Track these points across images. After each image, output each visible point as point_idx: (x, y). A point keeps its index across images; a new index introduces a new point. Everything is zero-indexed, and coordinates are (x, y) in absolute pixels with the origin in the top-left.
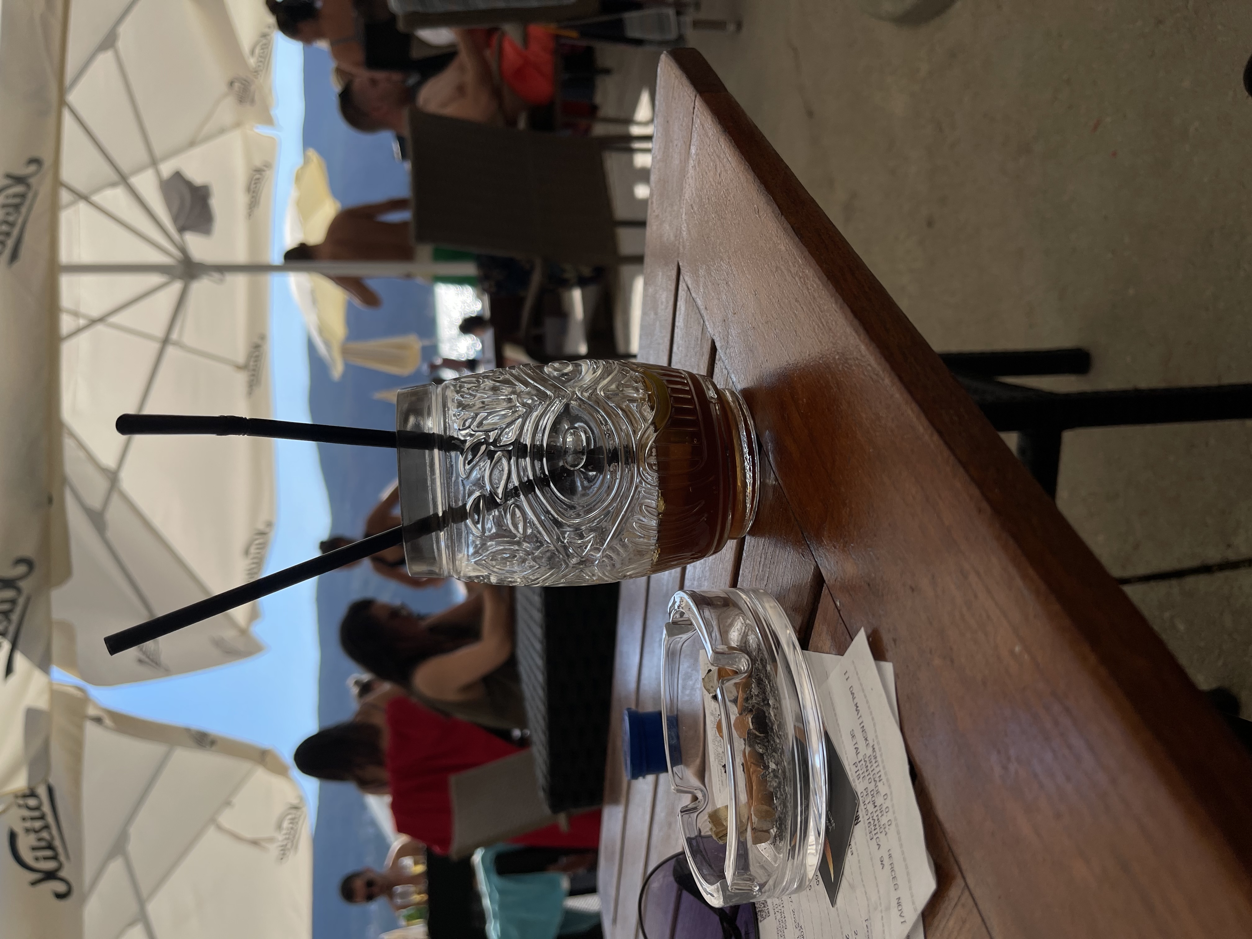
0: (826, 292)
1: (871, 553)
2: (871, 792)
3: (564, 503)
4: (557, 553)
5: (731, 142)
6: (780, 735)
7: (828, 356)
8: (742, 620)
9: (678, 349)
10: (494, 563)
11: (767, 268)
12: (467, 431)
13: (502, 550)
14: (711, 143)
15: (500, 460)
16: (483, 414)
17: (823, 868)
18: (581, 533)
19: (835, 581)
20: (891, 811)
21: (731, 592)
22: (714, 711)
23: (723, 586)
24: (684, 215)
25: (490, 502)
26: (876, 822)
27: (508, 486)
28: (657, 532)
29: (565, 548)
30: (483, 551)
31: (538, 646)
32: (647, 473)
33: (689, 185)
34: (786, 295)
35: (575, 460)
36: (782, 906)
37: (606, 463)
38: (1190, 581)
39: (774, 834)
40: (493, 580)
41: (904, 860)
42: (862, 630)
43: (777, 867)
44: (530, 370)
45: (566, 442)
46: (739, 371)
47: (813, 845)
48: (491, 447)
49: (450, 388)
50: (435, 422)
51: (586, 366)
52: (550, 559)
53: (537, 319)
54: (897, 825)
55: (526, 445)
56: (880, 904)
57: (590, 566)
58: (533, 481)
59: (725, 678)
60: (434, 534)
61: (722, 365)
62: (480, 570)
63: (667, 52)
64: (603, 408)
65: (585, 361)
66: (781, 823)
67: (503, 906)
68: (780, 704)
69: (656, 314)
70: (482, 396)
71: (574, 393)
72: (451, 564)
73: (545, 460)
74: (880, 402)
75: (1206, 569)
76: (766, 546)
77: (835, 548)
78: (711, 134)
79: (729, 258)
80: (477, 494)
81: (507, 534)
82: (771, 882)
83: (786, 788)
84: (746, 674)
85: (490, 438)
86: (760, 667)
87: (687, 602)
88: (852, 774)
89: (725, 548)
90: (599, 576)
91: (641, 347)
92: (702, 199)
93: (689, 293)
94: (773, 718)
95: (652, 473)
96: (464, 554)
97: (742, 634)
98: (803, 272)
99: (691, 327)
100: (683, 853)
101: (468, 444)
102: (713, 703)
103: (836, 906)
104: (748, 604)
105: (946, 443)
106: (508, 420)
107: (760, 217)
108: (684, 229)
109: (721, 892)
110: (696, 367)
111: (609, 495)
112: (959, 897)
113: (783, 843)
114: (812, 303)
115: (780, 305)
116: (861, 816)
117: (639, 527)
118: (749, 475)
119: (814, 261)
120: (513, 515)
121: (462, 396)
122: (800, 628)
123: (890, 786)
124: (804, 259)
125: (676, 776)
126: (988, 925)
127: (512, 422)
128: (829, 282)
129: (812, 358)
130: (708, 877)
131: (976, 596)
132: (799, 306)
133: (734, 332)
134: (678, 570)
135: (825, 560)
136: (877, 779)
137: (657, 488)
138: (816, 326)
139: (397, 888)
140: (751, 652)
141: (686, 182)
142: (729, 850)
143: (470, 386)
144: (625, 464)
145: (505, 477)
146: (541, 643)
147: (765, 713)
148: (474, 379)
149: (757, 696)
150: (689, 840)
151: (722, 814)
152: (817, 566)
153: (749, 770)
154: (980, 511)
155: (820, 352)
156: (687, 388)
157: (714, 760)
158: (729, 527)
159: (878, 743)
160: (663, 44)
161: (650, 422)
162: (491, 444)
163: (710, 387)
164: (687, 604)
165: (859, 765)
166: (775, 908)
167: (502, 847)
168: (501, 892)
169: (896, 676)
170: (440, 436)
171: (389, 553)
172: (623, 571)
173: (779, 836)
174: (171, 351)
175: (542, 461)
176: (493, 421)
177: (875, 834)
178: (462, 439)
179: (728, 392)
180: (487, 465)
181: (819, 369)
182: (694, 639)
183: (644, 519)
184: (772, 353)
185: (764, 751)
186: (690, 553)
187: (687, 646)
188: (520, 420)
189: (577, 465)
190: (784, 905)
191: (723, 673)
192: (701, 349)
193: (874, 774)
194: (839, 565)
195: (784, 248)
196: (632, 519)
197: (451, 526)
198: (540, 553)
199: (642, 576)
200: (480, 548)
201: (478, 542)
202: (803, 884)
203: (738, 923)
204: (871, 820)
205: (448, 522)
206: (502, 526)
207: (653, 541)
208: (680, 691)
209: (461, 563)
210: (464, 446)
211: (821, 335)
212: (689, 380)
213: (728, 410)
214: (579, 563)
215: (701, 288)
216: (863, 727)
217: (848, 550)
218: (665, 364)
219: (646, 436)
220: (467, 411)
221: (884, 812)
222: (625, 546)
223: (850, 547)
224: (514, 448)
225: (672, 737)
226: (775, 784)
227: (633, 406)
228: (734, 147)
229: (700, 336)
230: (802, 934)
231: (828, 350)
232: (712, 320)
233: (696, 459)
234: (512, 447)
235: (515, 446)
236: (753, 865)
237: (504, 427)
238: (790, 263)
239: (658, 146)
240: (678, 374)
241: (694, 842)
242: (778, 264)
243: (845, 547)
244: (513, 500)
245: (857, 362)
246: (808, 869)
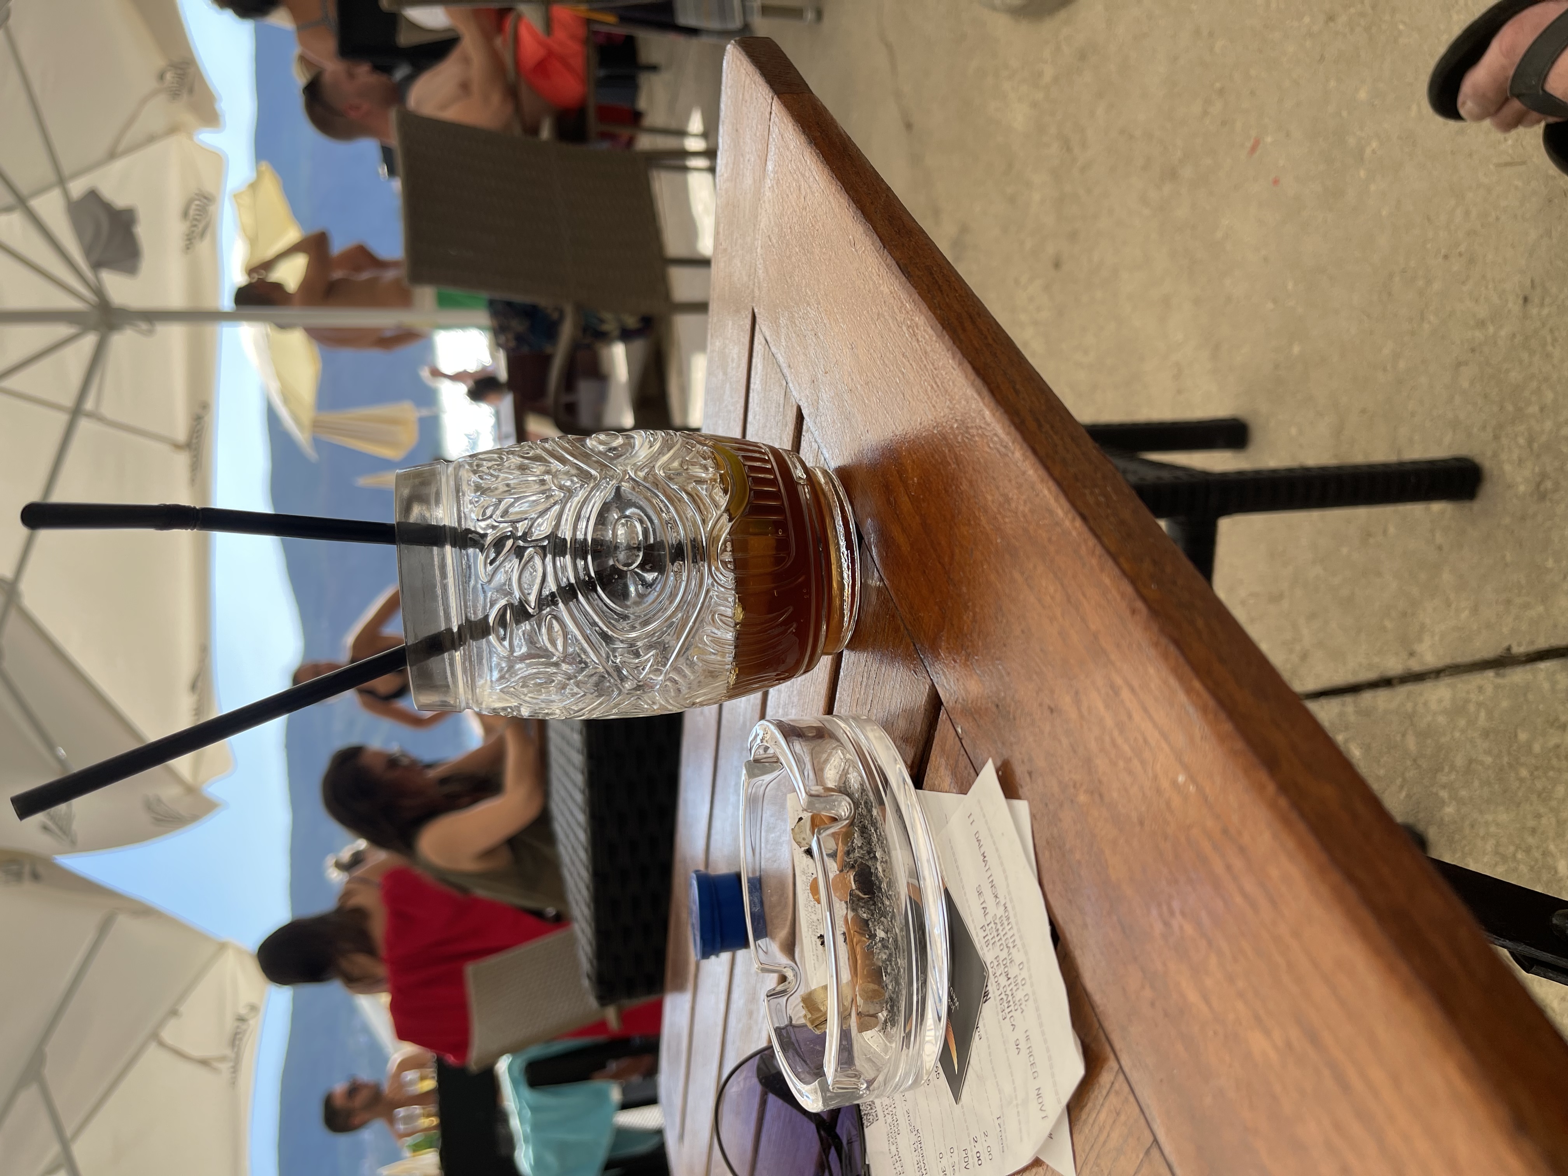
0: (941, 343)
1: (1000, 667)
2: (1003, 961)
3: (615, 613)
4: (607, 676)
5: (819, 157)
6: (891, 895)
7: (944, 424)
8: (841, 754)
9: (754, 418)
10: (525, 690)
11: (867, 315)
12: (489, 521)
13: (535, 673)
14: (793, 158)
15: (531, 558)
16: (509, 500)
17: (945, 1057)
18: (637, 650)
19: (956, 702)
20: (1028, 982)
21: (826, 720)
22: (806, 868)
23: (816, 715)
24: (759, 248)
25: (521, 613)
26: (1010, 998)
27: (543, 592)
28: (733, 647)
29: (618, 670)
30: (511, 676)
31: (579, 797)
32: (721, 573)
33: (766, 211)
34: (891, 349)
35: (628, 558)
36: (893, 1106)
37: (668, 561)
39: (883, 1019)
40: (525, 712)
41: (1045, 1041)
42: (990, 761)
43: (889, 1059)
44: (568, 443)
45: (617, 535)
46: (832, 444)
47: (932, 1029)
48: (520, 541)
49: (464, 467)
50: (446, 510)
51: (640, 438)
52: (597, 685)
54: (1035, 1001)
55: (565, 539)
56: (1016, 1096)
57: (650, 692)
58: (575, 585)
59: (822, 827)
60: (446, 655)
61: (811, 438)
62: (507, 700)
63: (735, 41)
64: (663, 491)
65: (639, 432)
66: (892, 1005)
67: (537, 1127)
68: (890, 857)
69: (725, 373)
70: (506, 477)
71: (625, 472)
72: (470, 692)
73: (589, 558)
74: (1010, 481)
76: (869, 663)
77: (955, 662)
78: (792, 147)
79: (819, 303)
80: (503, 602)
81: (541, 653)
82: (881, 1078)
83: (898, 960)
84: (847, 821)
85: (518, 531)
86: (865, 813)
87: (772, 733)
88: (979, 940)
89: (817, 666)
90: (661, 704)
91: (706, 416)
92: (782, 228)
93: (767, 346)
94: (881, 874)
95: (726, 572)
96: (486, 680)
97: (840, 773)
98: (912, 320)
99: (771, 391)
100: (770, 1047)
101: (489, 539)
102: (806, 859)
103: (960, 1104)
104: (848, 734)
105: (1092, 530)
106: (541, 508)
107: (856, 251)
108: (760, 266)
109: (819, 1093)
110: (778, 440)
111: (671, 602)
112: (1113, 1083)
113: (895, 1029)
114: (924, 359)
115: (884, 362)
116: (991, 991)
117: (711, 641)
118: (846, 574)
119: (925, 306)
120: (550, 628)
121: (481, 478)
122: (913, 762)
123: (1026, 953)
124: (913, 304)
125: (760, 951)
126: (1148, 1115)
127: (547, 510)
128: (944, 332)
129: (924, 427)
130: (803, 1076)
131: (1130, 717)
132: (907, 363)
133: (825, 395)
134: (759, 695)
135: (943, 677)
136: (1011, 945)
137: (733, 592)
138: (929, 388)
139: (399, 1112)
140: (853, 794)
141: (761, 208)
142: (830, 1040)
143: (490, 464)
144: (693, 562)
145: (538, 580)
146: (583, 792)
147: (870, 868)
148: (496, 456)
149: (861, 848)
150: (778, 1031)
151: (819, 997)
152: (933, 685)
153: (852, 941)
154: (1134, 612)
155: (933, 419)
156: (769, 466)
157: (806, 930)
158: (823, 640)
159: (1011, 900)
160: (726, 34)
161: (723, 508)
162: (520, 538)
163: (798, 465)
164: (773, 736)
165: (988, 928)
166: (885, 1109)
167: (536, 1051)
168: (534, 1109)
169: (1033, 817)
170: (454, 529)
172: (690, 698)
173: (890, 1021)
174: (84, 425)
175: (585, 560)
176: (521, 509)
177: (1009, 1013)
178: (482, 532)
179: (820, 471)
180: (513, 564)
181: (933, 441)
182: (780, 781)
183: (716, 631)
184: (874, 421)
185: (869, 916)
186: (775, 674)
187: (770, 790)
188: (557, 508)
189: (631, 564)
190: (895, 1105)
191: (817, 821)
192: (783, 418)
193: (1007, 939)
194: (960, 683)
195: (887, 290)
196: (702, 632)
197: (469, 646)
198: (585, 676)
199: (715, 703)
200: (508, 671)
201: (504, 665)
202: (919, 1079)
203: (838, 1130)
204: (1003, 996)
205: (466, 639)
206: (536, 643)
207: (729, 658)
208: (763, 845)
209: (483, 691)
210: (485, 541)
211: (935, 398)
212: (770, 455)
213: (820, 493)
214: (635, 689)
215: (783, 340)
216: (992, 881)
217: (971, 664)
218: (738, 435)
219: (718, 527)
220: (489, 496)
221: (1020, 984)
222: (691, 665)
223: (974, 660)
224: (549, 542)
225: (754, 903)
226: (884, 957)
227: (702, 489)
228: (822, 162)
229: (782, 401)
230: (919, 1139)
231: (944, 417)
232: (797, 381)
233: (782, 555)
234: (547, 542)
235: (551, 540)
236: (858, 1058)
237: (536, 516)
238: (895, 308)
239: (724, 161)
240: (757, 449)
241: (784, 1032)
242: (880, 309)
243: (968, 660)
244: (548, 609)
245: (980, 431)
246: (926, 1058)
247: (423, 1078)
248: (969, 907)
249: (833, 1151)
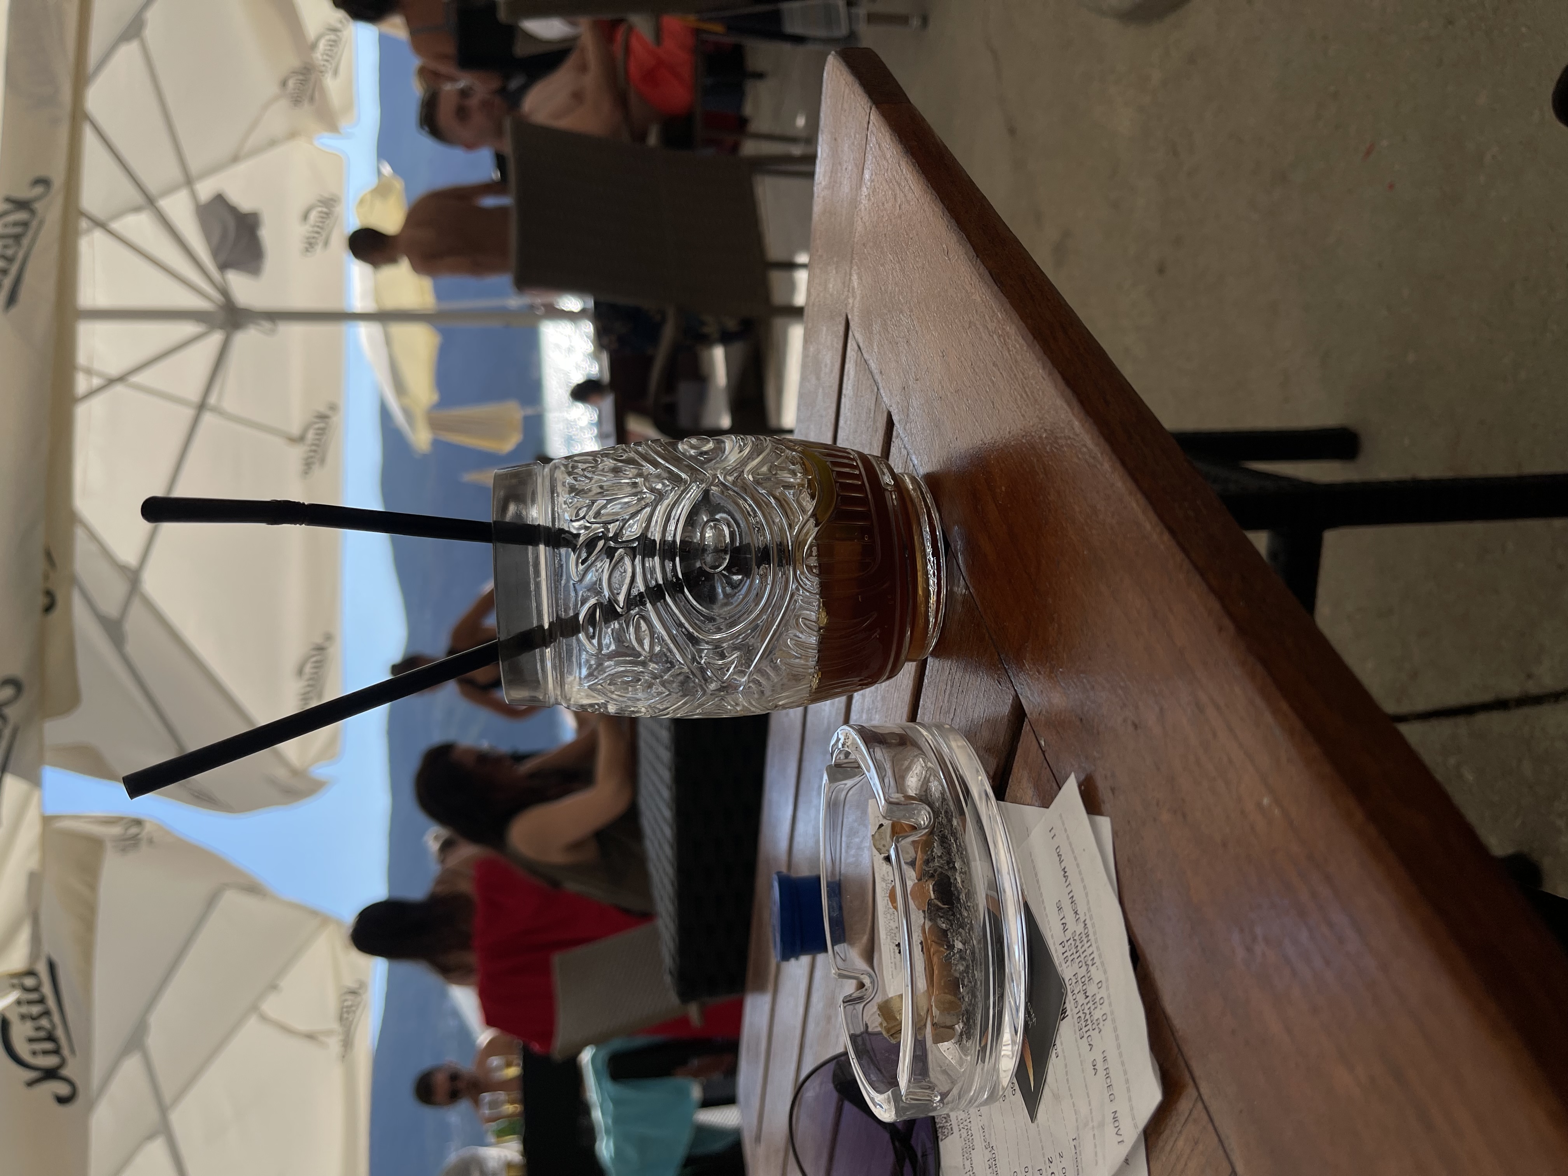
0: (1031, 353)
1: (1085, 680)
2: (1081, 978)
3: (702, 615)
4: (692, 677)
6: (969, 907)
7: (1033, 434)
8: (922, 762)
9: (846, 422)
10: (612, 688)
11: (958, 323)
12: (581, 522)
13: (622, 672)
14: (890, 167)
15: (621, 559)
16: (601, 502)
17: (1020, 1073)
18: (722, 651)
19: (1039, 714)
20: (1106, 1002)
21: (908, 728)
22: (886, 876)
23: (899, 721)
25: (609, 612)
26: (1088, 1017)
28: (816, 651)
29: (703, 670)
31: (666, 794)
32: (806, 578)
33: (862, 219)
34: (981, 357)
36: (968, 1121)
37: (754, 564)
38: (1481, 719)
39: (959, 1031)
40: (612, 709)
41: (1123, 1064)
42: (1073, 776)
43: (964, 1071)
44: (660, 447)
45: (705, 538)
46: (921, 451)
47: (1008, 1045)
48: (611, 542)
49: (560, 468)
50: (541, 511)
51: (730, 443)
52: (682, 683)
53: (670, 382)
54: (1114, 1021)
55: (654, 540)
56: (1092, 1119)
57: (733, 694)
59: (901, 835)
60: (537, 651)
61: (900, 444)
62: (594, 697)
63: (836, 52)
65: (730, 437)
66: (968, 1018)
67: (619, 1120)
68: (969, 868)
69: (818, 379)
70: (600, 479)
71: (715, 476)
72: (559, 689)
73: (677, 559)
74: (1098, 492)
75: (1501, 705)
76: (953, 671)
77: (1040, 673)
78: (889, 156)
79: (911, 311)
80: (592, 601)
81: (629, 652)
82: (955, 1091)
83: (975, 972)
84: (927, 830)
85: (609, 532)
86: (945, 822)
87: (854, 739)
88: (1058, 956)
89: (901, 672)
90: (744, 706)
91: (799, 420)
92: (877, 236)
93: (859, 352)
94: (960, 885)
95: (812, 577)
96: (575, 677)
97: (922, 780)
98: (1004, 329)
99: (862, 396)
100: (846, 1054)
101: (581, 539)
102: (885, 867)
103: (1036, 1122)
104: (930, 742)
106: (632, 510)
107: (949, 259)
108: (854, 273)
109: (892, 1103)
110: (868, 446)
111: (757, 604)
112: (1191, 1111)
113: (970, 1042)
114: (1014, 368)
115: (974, 370)
116: (1068, 1009)
118: (933, 581)
120: (638, 628)
121: (575, 479)
122: (995, 773)
123: (1105, 972)
124: (1005, 313)
125: (838, 957)
126: (1226, 1145)
128: (1035, 342)
129: (1013, 436)
130: (877, 1085)
131: (1215, 735)
132: (997, 372)
133: (915, 403)
134: (843, 699)
135: (1027, 689)
136: (1090, 963)
137: (818, 596)
138: (1019, 397)
139: (485, 1096)
140: (934, 803)
141: (857, 215)
142: (904, 1050)
144: (778, 566)
145: (628, 580)
146: (670, 789)
147: (950, 879)
148: (591, 458)
149: (941, 857)
150: (853, 1038)
151: (895, 1005)
152: (1017, 696)
153: (929, 950)
154: (1220, 629)
155: (1022, 428)
156: (857, 472)
157: (885, 937)
158: (907, 646)
159: (1091, 918)
160: (830, 41)
161: (810, 513)
162: (611, 539)
163: (886, 470)
164: (854, 743)
165: (1067, 945)
166: (960, 1123)
167: (618, 1044)
168: (617, 1102)
169: (1115, 834)
170: (547, 529)
171: (481, 674)
173: (966, 1034)
174: (208, 418)
176: (614, 511)
177: (1086, 1031)
178: (575, 532)
179: (908, 477)
181: (1022, 450)
182: (862, 786)
183: (800, 635)
184: (963, 429)
185: (948, 927)
186: (858, 679)
187: (853, 795)
188: (648, 509)
189: (718, 567)
190: (971, 1119)
191: (898, 829)
192: (874, 424)
193: (1086, 956)
194: (1044, 695)
195: (979, 299)
196: (786, 635)
197: (559, 641)
198: (671, 676)
199: (798, 706)
200: (596, 669)
201: (593, 662)
202: (995, 1094)
203: (913, 1142)
204: (1081, 1014)
205: (556, 636)
206: (623, 642)
207: (812, 662)
208: (843, 850)
209: (572, 688)
210: (577, 541)
211: (1024, 407)
212: (859, 462)
213: (907, 500)
214: (720, 690)
215: (875, 347)
216: (1072, 897)
217: (1056, 676)
218: (829, 442)
219: (805, 531)
220: (582, 498)
221: (1098, 1003)
222: (776, 668)
223: (1058, 672)
224: (639, 544)
225: (833, 907)
226: (962, 968)
227: (789, 493)
228: (917, 171)
229: (873, 407)
230: (994, 1156)
231: (1033, 426)
232: (889, 387)
233: (867, 561)
234: (637, 543)
235: (641, 542)
236: (933, 1069)
237: (627, 517)
238: (987, 317)
239: (822, 170)
240: (846, 454)
241: (859, 1040)
242: (971, 318)
243: (1053, 673)
244: (637, 609)
245: (1069, 442)
246: (1002, 1075)
247: (509, 1065)
248: (1049, 922)
249: (907, 1163)
